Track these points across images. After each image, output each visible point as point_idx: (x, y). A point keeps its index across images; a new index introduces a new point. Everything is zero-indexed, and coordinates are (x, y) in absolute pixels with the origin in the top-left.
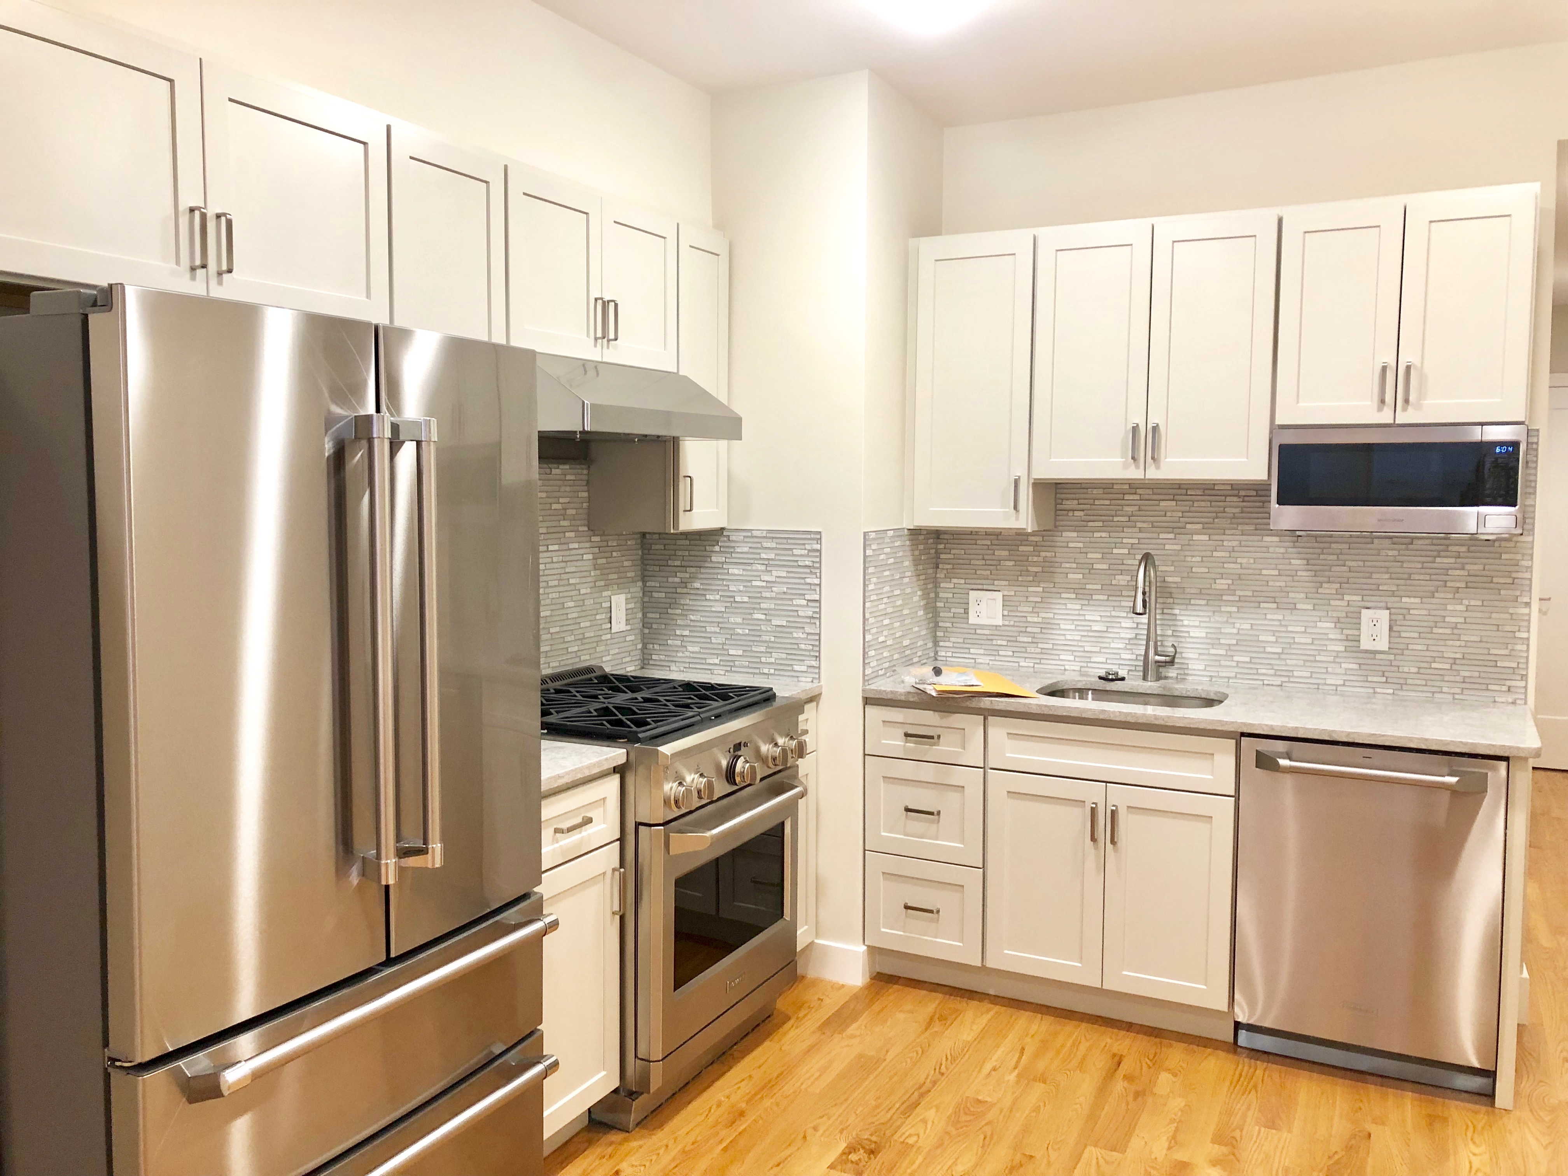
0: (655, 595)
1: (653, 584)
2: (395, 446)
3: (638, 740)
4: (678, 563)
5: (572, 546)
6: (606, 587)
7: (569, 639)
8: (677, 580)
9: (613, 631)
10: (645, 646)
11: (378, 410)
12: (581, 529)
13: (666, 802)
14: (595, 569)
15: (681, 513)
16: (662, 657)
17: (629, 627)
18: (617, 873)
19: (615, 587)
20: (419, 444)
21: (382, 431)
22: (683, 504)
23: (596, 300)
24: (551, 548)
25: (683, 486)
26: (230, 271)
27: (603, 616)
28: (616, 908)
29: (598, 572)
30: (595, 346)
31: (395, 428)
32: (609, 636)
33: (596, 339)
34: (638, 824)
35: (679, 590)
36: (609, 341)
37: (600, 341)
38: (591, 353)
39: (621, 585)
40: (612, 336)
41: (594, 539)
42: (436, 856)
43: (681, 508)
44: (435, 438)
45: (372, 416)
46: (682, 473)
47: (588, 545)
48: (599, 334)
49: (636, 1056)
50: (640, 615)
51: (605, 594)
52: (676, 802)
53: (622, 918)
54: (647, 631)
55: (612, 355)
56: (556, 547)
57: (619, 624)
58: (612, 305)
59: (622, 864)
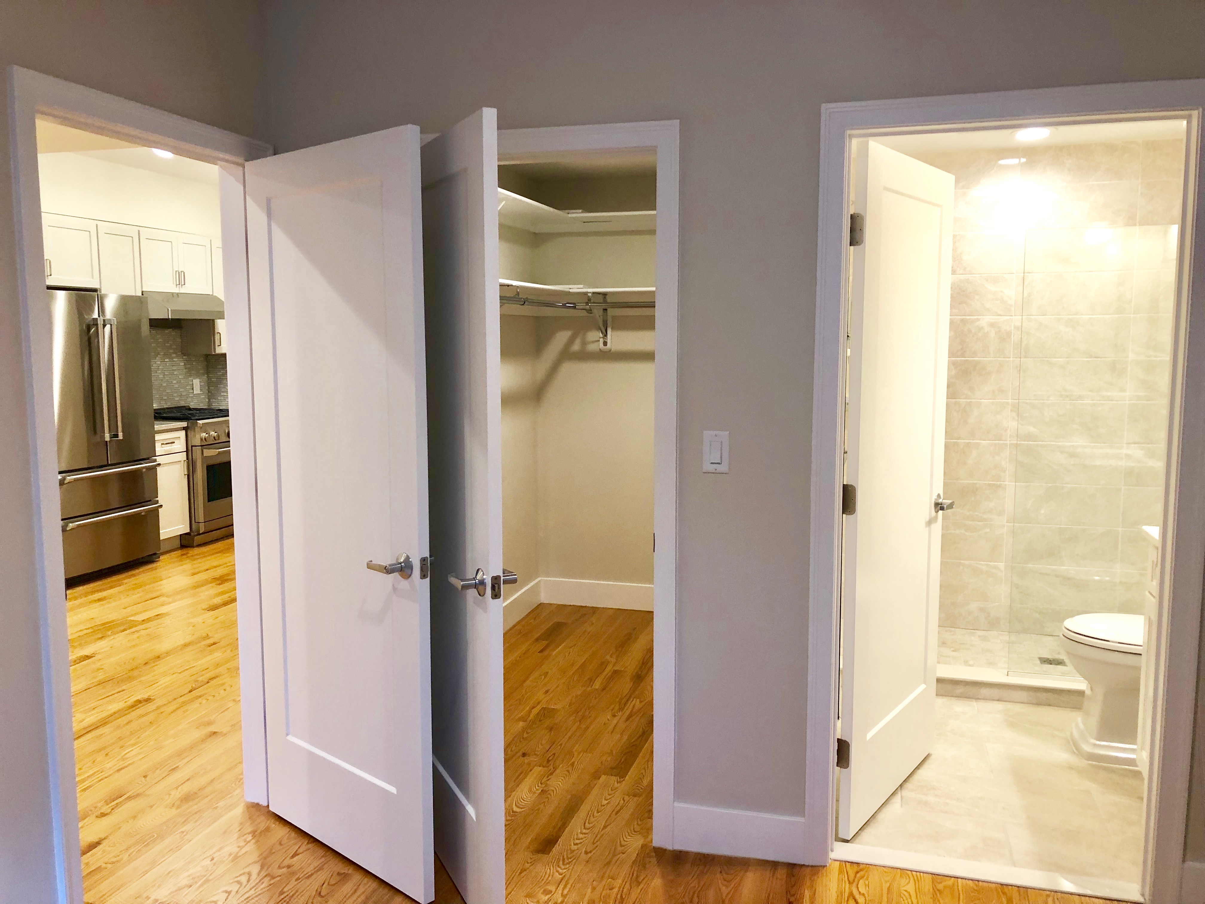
0: (213, 380)
1: (212, 375)
2: (104, 326)
3: (191, 419)
4: (221, 367)
5: (175, 360)
6: (190, 376)
7: (175, 395)
8: (220, 373)
9: (194, 393)
10: (209, 400)
11: (99, 317)
12: (179, 353)
13: (201, 439)
14: (186, 369)
15: (217, 347)
16: (216, 404)
17: (202, 392)
18: (186, 462)
19: (195, 376)
20: (111, 325)
21: (100, 322)
22: (217, 343)
23: (176, 271)
24: (166, 360)
25: (217, 337)
26: (51, 275)
27: (190, 387)
28: (186, 473)
29: (187, 370)
30: (177, 287)
31: (104, 320)
32: (192, 396)
33: (177, 285)
34: (192, 446)
35: (222, 378)
36: (182, 285)
37: (178, 286)
38: (176, 290)
39: (197, 376)
40: (183, 284)
41: (184, 357)
42: (121, 437)
43: (217, 345)
44: (116, 323)
45: (97, 318)
46: (216, 331)
47: (182, 359)
48: (178, 283)
49: (195, 522)
50: (207, 388)
51: (190, 379)
52: (205, 439)
53: (188, 476)
54: (210, 394)
55: (183, 290)
56: (167, 360)
57: (197, 391)
58: (183, 273)
59: (187, 459)
